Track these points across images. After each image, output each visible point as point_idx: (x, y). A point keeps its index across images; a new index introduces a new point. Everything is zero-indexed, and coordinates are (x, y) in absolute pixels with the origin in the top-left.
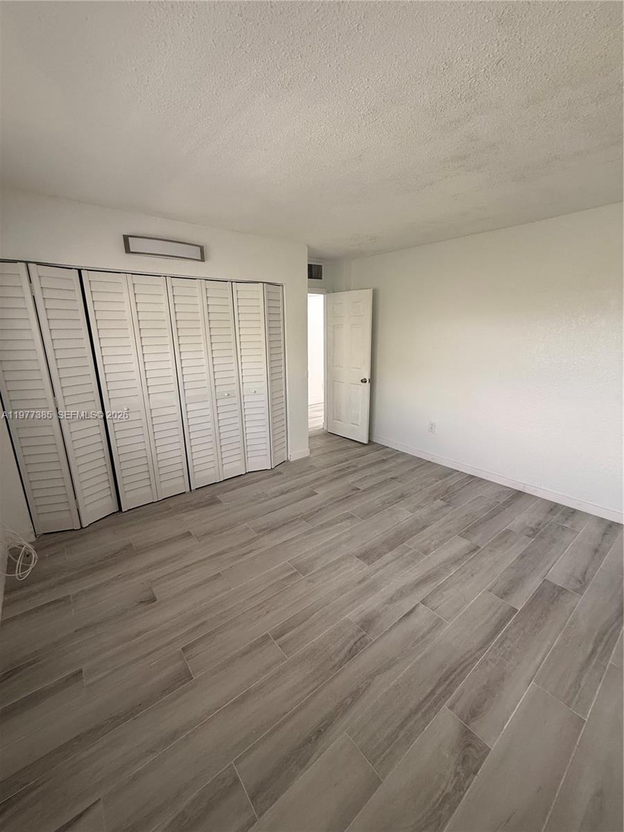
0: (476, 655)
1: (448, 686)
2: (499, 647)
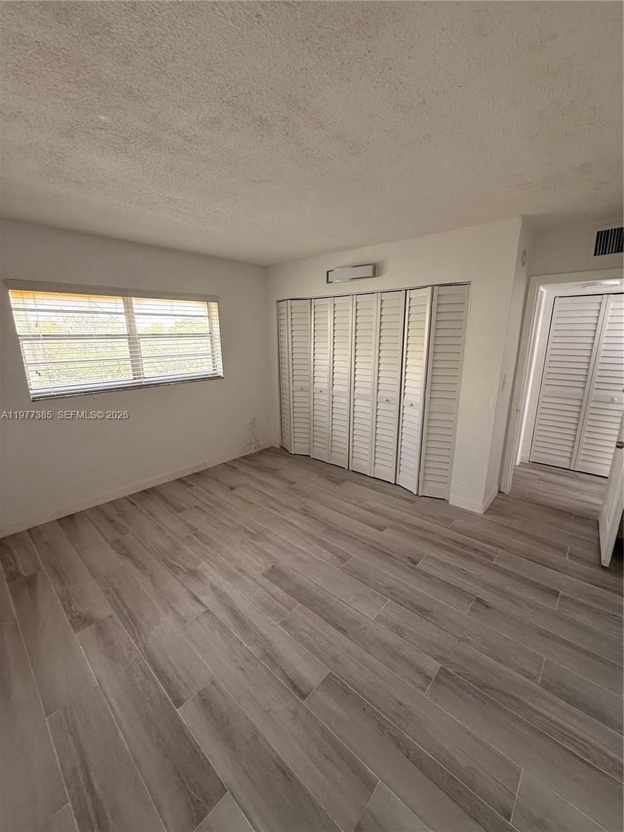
0: (140, 643)
1: (126, 617)
2: (140, 666)
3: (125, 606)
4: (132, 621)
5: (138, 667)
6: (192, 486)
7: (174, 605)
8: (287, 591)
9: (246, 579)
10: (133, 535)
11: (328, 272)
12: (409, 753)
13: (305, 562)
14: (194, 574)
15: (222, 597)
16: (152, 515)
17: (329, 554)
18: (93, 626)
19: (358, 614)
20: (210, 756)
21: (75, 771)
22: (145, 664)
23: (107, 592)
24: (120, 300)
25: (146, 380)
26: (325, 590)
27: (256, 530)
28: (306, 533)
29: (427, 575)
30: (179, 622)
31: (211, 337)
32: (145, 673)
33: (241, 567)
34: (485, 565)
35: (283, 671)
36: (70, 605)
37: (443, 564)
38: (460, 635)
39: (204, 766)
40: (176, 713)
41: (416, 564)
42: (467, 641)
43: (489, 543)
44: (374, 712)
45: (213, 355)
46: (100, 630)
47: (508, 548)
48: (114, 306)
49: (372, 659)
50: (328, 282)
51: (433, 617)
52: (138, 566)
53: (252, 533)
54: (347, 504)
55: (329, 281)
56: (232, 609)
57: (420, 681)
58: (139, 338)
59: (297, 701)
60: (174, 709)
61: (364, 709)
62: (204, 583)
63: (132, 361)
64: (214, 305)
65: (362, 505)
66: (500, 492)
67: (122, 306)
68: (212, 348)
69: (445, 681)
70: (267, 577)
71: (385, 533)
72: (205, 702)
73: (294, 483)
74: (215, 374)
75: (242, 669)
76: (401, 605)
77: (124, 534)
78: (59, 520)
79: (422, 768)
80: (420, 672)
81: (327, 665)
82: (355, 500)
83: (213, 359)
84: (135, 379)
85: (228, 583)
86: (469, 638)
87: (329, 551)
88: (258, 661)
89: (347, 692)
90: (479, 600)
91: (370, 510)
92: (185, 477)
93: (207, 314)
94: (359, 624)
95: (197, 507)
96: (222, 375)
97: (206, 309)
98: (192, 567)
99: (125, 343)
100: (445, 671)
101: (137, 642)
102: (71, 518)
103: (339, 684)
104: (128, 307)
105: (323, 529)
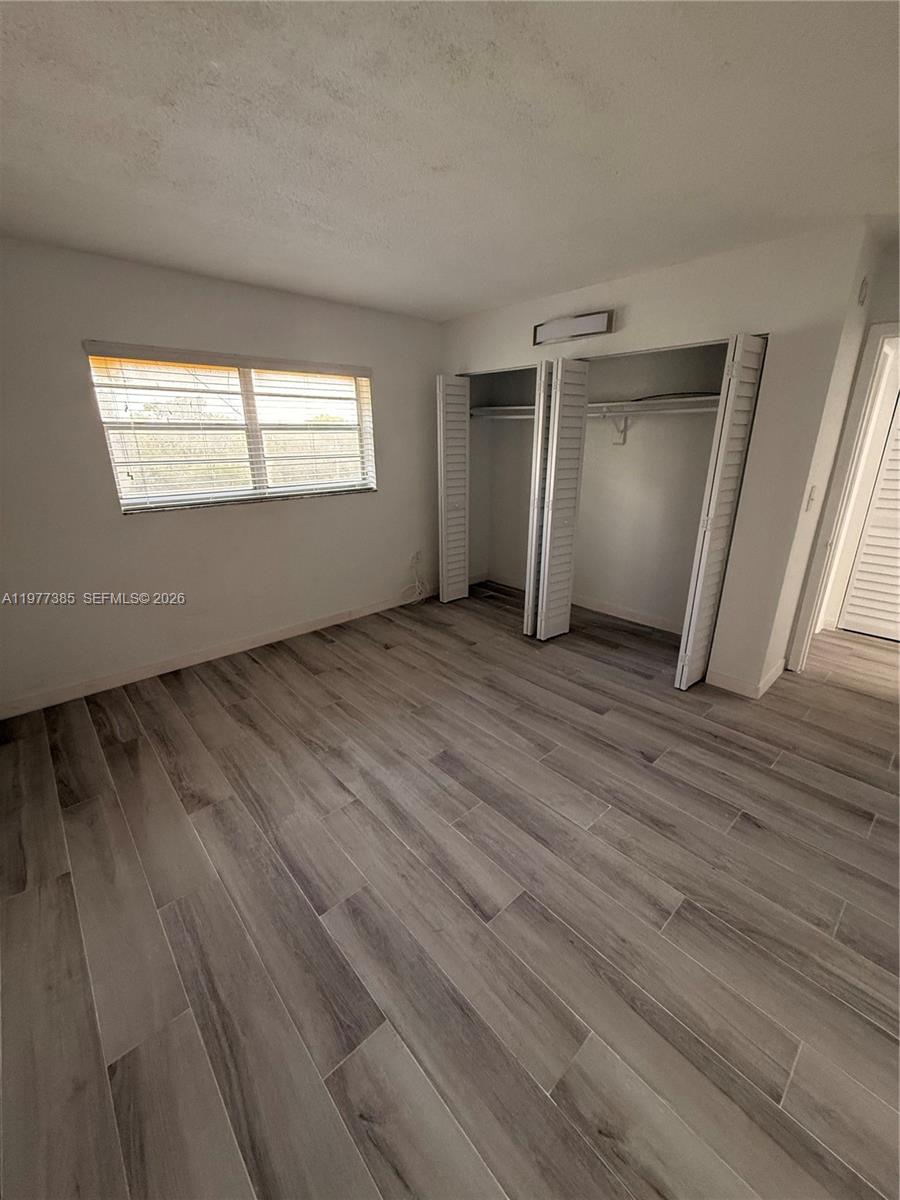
3: (250, 787)
4: (259, 806)
5: (269, 863)
6: (333, 641)
7: (312, 790)
8: (464, 785)
9: (407, 764)
10: (255, 699)
11: (536, 328)
12: (633, 1002)
13: (490, 748)
14: (338, 754)
15: (376, 786)
16: (280, 676)
17: (524, 740)
18: (210, 809)
19: (564, 822)
20: (363, 977)
21: (195, 973)
22: (277, 860)
23: (226, 768)
24: (234, 373)
25: (269, 490)
26: (516, 786)
27: (421, 703)
28: (491, 711)
29: (668, 778)
30: (320, 812)
31: (360, 430)
32: (276, 869)
33: (400, 749)
34: (759, 770)
35: (459, 884)
36: (181, 781)
37: (692, 764)
38: (716, 860)
39: (356, 987)
40: (318, 920)
41: (652, 762)
42: (724, 868)
43: (767, 740)
44: (586, 947)
45: (362, 458)
46: (219, 813)
47: (795, 748)
48: (225, 381)
49: (584, 881)
50: (535, 344)
51: (674, 833)
52: (264, 740)
53: (415, 707)
54: (551, 676)
55: (538, 341)
56: (388, 801)
57: (652, 914)
58: (262, 429)
59: (479, 923)
60: (315, 917)
61: (572, 942)
62: (352, 767)
63: (252, 463)
64: (365, 382)
65: (572, 677)
66: (786, 669)
67: (237, 381)
68: (361, 446)
69: (691, 917)
70: (437, 765)
71: (605, 717)
72: (355, 911)
73: (475, 643)
74: (365, 485)
75: (403, 876)
76: (628, 814)
77: (245, 698)
78: (160, 677)
79: (651, 1023)
80: (654, 903)
81: (522, 883)
82: (563, 670)
83: (363, 463)
84: (255, 488)
85: (383, 769)
86: (730, 866)
87: (524, 737)
88: (425, 868)
89: (548, 919)
90: (746, 817)
91: (584, 686)
92: (323, 629)
93: (353, 395)
94: (567, 834)
95: (339, 669)
96: (375, 487)
97: (353, 388)
98: (335, 746)
99: (242, 436)
100: (690, 903)
101: (266, 832)
102: (176, 674)
103: (537, 907)
104: (246, 383)
105: (516, 707)
